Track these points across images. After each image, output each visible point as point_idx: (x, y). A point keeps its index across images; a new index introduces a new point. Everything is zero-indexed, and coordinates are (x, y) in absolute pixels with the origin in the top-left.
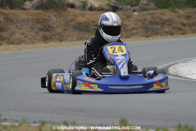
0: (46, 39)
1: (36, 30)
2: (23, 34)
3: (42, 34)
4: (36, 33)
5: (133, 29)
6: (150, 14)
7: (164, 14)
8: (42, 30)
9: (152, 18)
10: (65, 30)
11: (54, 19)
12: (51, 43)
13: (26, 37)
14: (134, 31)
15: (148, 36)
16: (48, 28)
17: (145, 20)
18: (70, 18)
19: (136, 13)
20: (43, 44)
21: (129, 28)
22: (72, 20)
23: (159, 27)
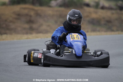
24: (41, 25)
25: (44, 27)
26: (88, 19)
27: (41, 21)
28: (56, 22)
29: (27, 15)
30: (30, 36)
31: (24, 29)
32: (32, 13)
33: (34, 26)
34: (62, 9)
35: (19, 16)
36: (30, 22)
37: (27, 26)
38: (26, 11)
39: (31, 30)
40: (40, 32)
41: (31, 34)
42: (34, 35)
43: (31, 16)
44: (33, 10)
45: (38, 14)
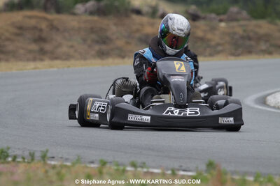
0: (102, 55)
1: (89, 42)
2: (72, 47)
3: (97, 47)
4: (90, 46)
5: (218, 45)
6: (241, 26)
7: (260, 27)
8: (97, 42)
9: (244, 31)
10: (128, 43)
11: (114, 28)
12: (110, 60)
13: (76, 51)
14: (220, 48)
15: (239, 55)
16: (104, 40)
17: (235, 33)
18: (134, 28)
19: (223, 24)
20: (98, 61)
21: (213, 43)
22: (138, 31)
23: (252, 43)
24: (60, 45)
25: (64, 49)
26: (138, 35)
27: (58, 38)
28: (84, 40)
29: (35, 28)
30: (39, 64)
31: (30, 51)
32: (44, 25)
33: (48, 47)
34: (95, 18)
35: (21, 29)
36: (40, 39)
37: (34, 47)
38: (33, 22)
39: (42, 54)
40: (56, 58)
41: (42, 60)
42: (47, 62)
43: (41, 30)
44: (46, 19)
45: (53, 27)
